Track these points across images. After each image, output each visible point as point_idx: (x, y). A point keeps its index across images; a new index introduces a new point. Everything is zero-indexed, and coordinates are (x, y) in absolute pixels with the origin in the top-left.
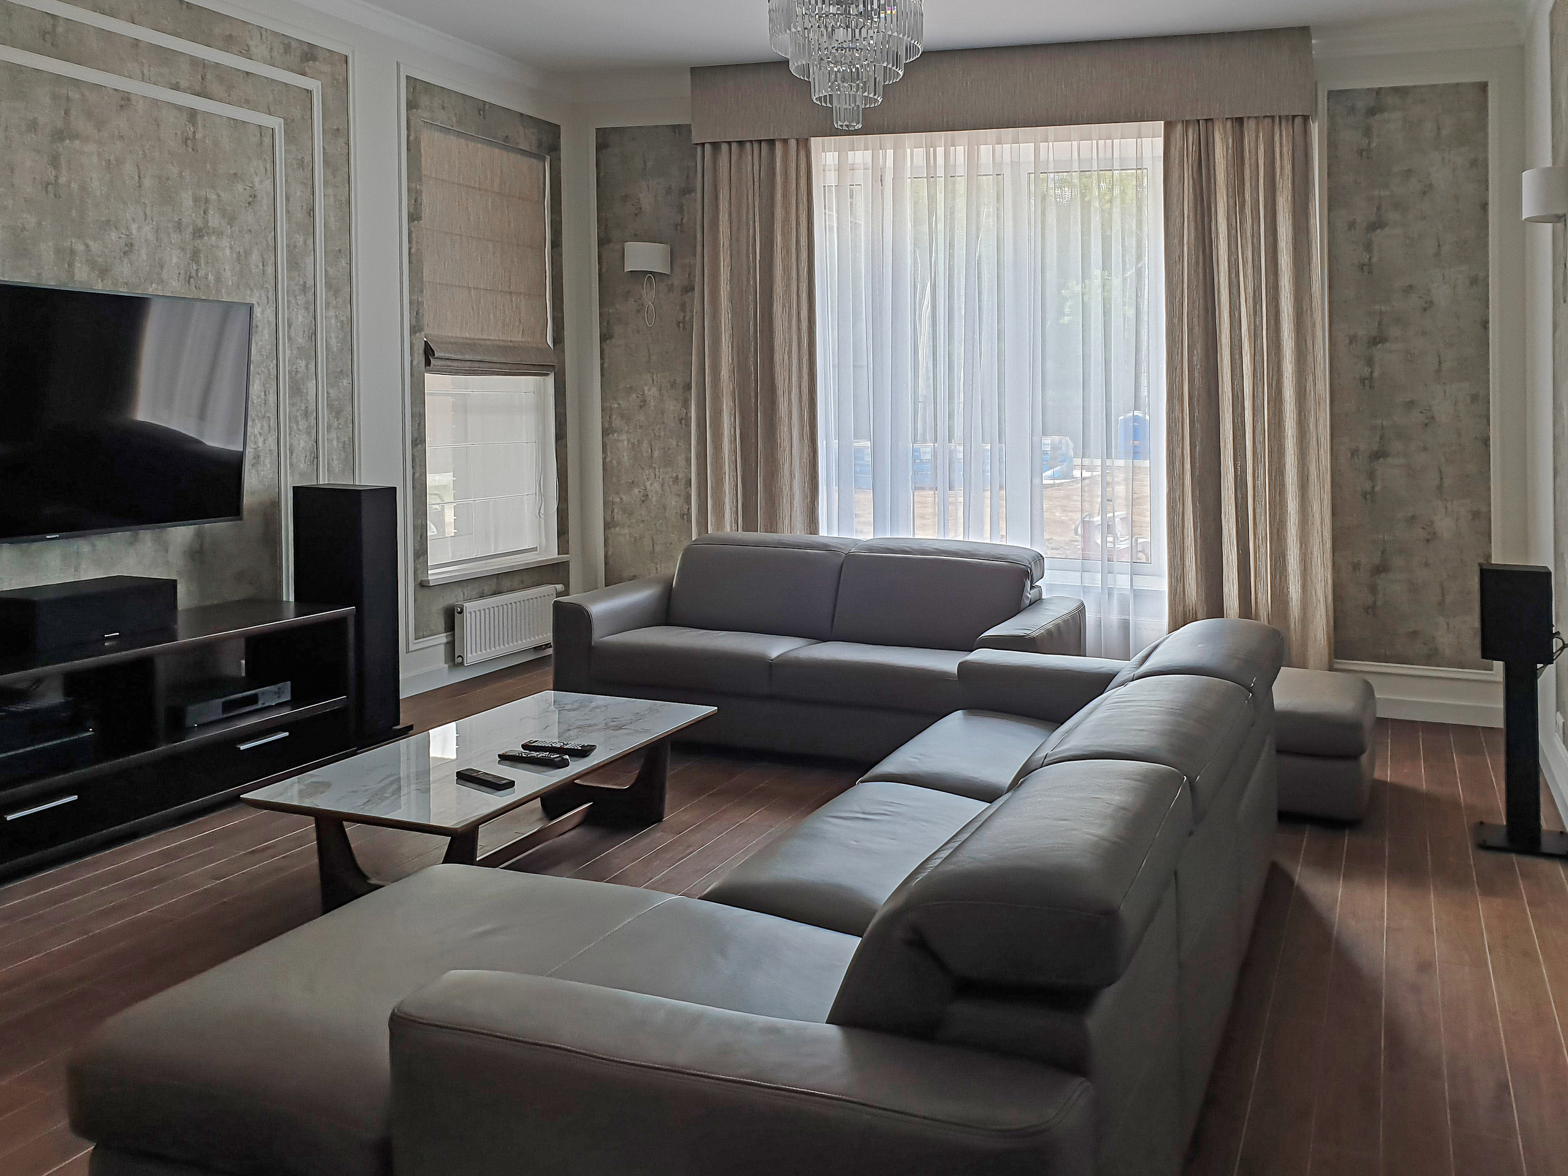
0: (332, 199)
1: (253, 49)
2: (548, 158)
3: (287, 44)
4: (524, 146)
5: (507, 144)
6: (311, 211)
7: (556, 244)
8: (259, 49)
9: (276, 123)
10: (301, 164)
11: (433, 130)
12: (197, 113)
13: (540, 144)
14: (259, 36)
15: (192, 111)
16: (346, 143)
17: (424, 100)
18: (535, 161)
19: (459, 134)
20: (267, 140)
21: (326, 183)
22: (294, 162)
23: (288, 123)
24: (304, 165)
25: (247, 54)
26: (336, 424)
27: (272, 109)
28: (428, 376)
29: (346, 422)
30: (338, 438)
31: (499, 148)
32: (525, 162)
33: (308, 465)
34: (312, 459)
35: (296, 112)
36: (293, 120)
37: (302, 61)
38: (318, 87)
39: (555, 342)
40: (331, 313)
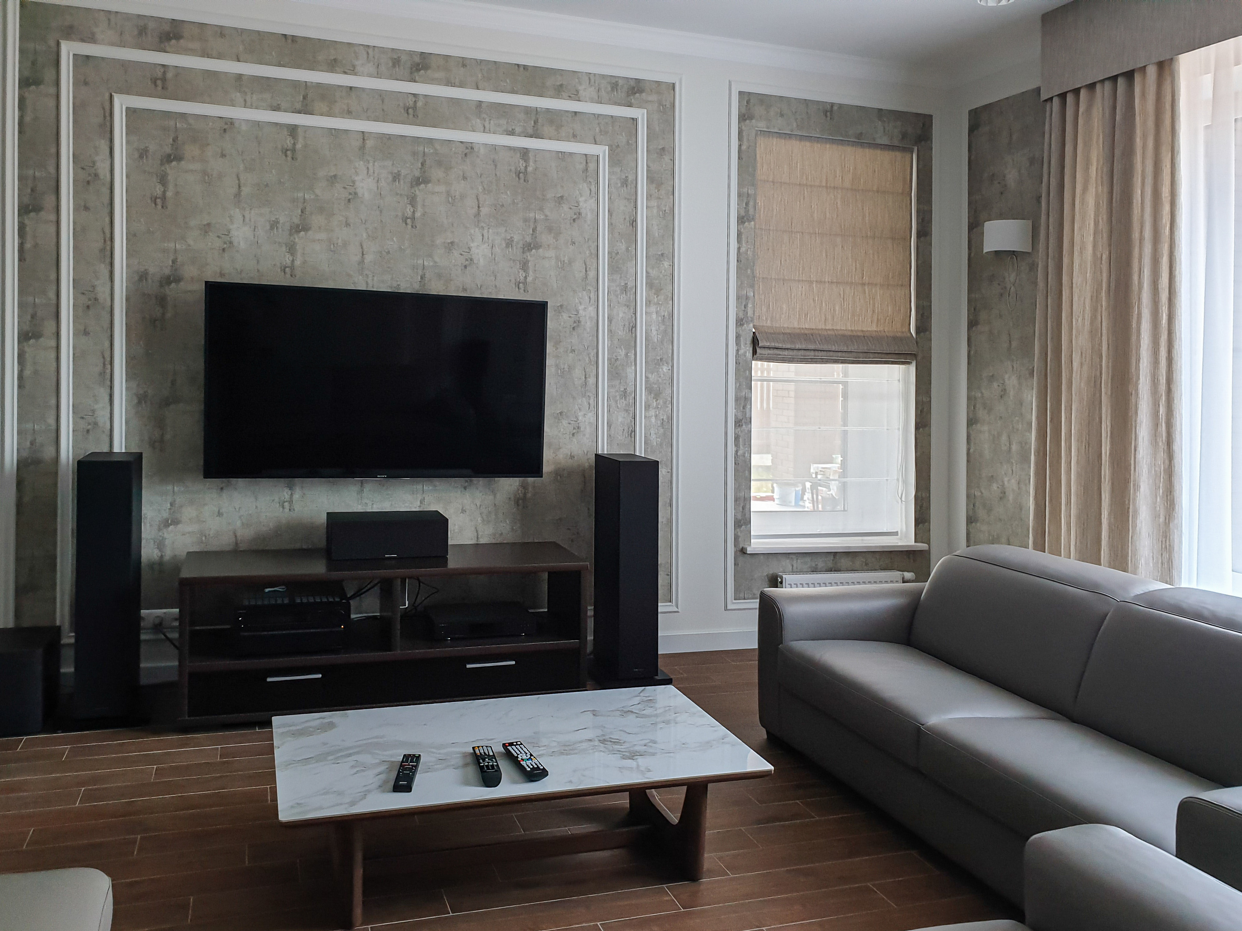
0: (655, 211)
1: (581, 92)
2: (916, 148)
3: (614, 83)
4: (885, 141)
5: (861, 141)
6: (633, 223)
7: (924, 233)
8: (586, 91)
9: (601, 151)
10: (625, 182)
11: (771, 139)
12: (529, 151)
13: (904, 136)
14: (588, 81)
15: (525, 150)
16: (671, 160)
17: (759, 110)
18: (899, 155)
19: (802, 138)
20: (592, 166)
21: (649, 197)
22: (619, 182)
23: (614, 150)
24: (628, 183)
25: (575, 96)
26: (655, 404)
27: (597, 140)
28: (757, 365)
29: (665, 403)
30: (656, 416)
31: (853, 146)
32: (885, 157)
33: (625, 437)
34: (630, 432)
35: (622, 139)
36: (618, 146)
37: (628, 96)
38: (643, 114)
39: (918, 330)
40: (653, 309)
